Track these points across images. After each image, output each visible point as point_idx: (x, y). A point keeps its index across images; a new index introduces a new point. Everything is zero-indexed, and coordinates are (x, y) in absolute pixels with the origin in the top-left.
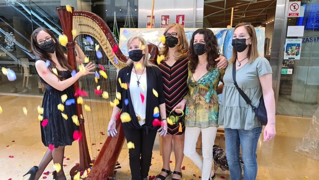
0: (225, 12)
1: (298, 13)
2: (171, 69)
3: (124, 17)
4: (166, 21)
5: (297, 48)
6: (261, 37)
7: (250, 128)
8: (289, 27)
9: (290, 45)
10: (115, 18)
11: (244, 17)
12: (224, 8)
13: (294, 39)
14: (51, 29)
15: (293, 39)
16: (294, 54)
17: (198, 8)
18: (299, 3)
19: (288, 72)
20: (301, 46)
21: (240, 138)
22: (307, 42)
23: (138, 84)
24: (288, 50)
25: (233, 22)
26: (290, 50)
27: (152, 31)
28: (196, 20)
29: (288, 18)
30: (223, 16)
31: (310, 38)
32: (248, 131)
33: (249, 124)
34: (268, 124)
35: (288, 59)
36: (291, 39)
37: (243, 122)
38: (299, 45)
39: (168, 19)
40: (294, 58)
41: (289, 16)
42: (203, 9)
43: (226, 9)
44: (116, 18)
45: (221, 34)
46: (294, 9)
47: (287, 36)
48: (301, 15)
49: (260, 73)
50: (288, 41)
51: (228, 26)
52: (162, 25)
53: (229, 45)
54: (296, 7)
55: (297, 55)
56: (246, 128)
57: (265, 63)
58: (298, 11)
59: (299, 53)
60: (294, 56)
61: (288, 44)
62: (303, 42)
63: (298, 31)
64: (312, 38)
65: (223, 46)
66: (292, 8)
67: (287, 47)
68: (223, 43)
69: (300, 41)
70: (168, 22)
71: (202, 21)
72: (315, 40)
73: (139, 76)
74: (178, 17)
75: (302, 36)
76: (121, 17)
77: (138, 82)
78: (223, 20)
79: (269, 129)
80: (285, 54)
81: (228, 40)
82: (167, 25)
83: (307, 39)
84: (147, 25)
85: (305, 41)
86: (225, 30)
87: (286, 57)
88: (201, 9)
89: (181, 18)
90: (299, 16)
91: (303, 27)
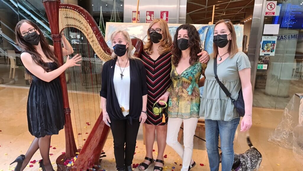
0: (206, 10)
1: (274, 12)
2: (155, 62)
3: (110, 12)
4: (151, 17)
5: (272, 45)
6: (240, 34)
7: (229, 119)
8: (265, 25)
9: (266, 42)
10: (101, 12)
11: (224, 14)
12: (206, 5)
13: (270, 37)
14: (38, 22)
15: (268, 37)
16: (269, 51)
17: (181, 5)
18: (276, 2)
19: (263, 67)
20: (276, 43)
21: (220, 129)
22: (282, 39)
23: (122, 77)
24: (264, 47)
25: (214, 19)
26: (266, 47)
27: (137, 26)
28: (180, 16)
29: (265, 17)
30: (205, 14)
31: (284, 36)
32: (228, 122)
33: (229, 115)
34: (245, 115)
35: (263, 55)
36: (267, 37)
37: (223, 113)
38: (274, 42)
39: (152, 15)
40: (269, 55)
41: (266, 15)
42: (185, 6)
43: (208, 6)
44: (103, 13)
45: (203, 30)
46: (271, 8)
47: (264, 33)
48: (277, 14)
49: (240, 67)
50: (264, 39)
51: (210, 23)
52: (147, 20)
53: (210, 40)
54: (272, 6)
55: (272, 52)
56: (225, 120)
57: (245, 58)
58: (274, 10)
59: (274, 50)
60: (269, 53)
61: (264, 41)
62: (278, 39)
63: (273, 29)
64: (286, 36)
65: (205, 42)
66: (269, 7)
67: (263, 44)
68: (205, 39)
69: (275, 39)
70: (152, 17)
71: (185, 18)
72: (289, 37)
73: (122, 69)
74: (162, 13)
75: (277, 33)
76: (107, 12)
77: (122, 75)
78: (205, 17)
79: (246, 120)
80: (261, 50)
81: (209, 36)
82: (152, 20)
83: (282, 36)
84: (133, 20)
85: (280, 38)
86: (206, 27)
87: (262, 54)
88: (184, 7)
89: (165, 14)
90: (275, 15)
91: (279, 25)
